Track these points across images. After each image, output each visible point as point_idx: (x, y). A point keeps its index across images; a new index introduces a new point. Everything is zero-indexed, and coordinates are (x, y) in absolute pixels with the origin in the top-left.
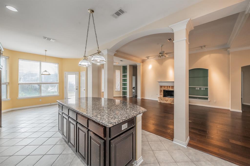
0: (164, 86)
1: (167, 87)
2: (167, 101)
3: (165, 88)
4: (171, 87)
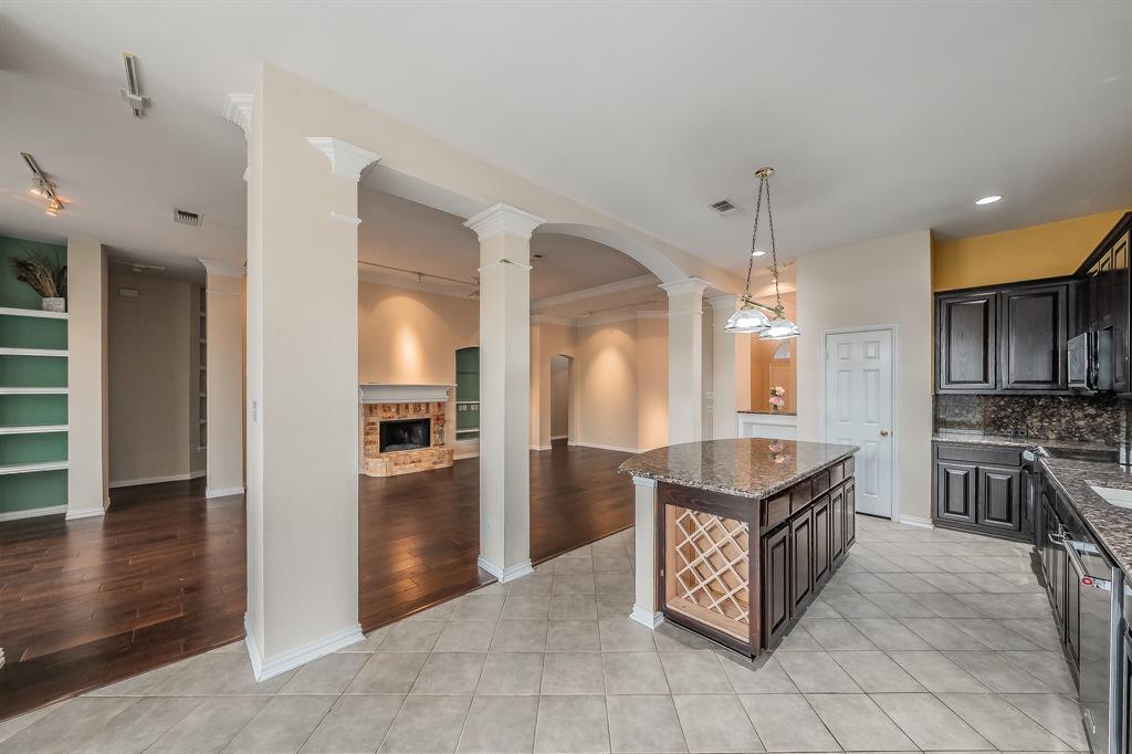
0: (384, 406)
1: (398, 410)
2: (419, 461)
3: (389, 414)
4: (411, 407)
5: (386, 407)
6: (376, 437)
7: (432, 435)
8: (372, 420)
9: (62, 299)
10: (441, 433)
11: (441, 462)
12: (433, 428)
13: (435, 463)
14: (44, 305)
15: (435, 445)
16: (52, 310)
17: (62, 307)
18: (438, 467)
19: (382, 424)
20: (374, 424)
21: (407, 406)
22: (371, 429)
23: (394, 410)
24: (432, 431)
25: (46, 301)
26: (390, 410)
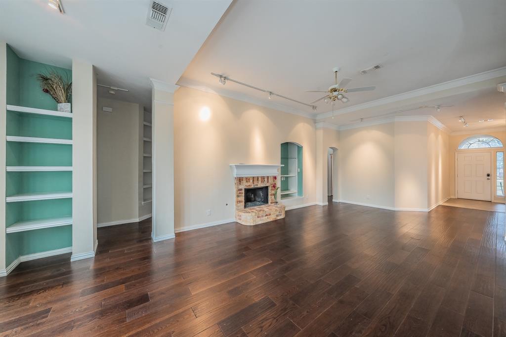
0: (246, 178)
1: (253, 181)
3: (249, 184)
4: (260, 179)
5: (248, 179)
6: (242, 198)
7: (269, 197)
8: (241, 187)
9: (69, 104)
10: (275, 195)
11: (281, 215)
12: (270, 192)
13: (277, 216)
14: (59, 108)
15: (271, 203)
16: (63, 110)
17: (69, 109)
18: (279, 218)
19: (245, 189)
20: (241, 190)
21: (258, 178)
22: (240, 193)
23: (251, 181)
24: (269, 194)
25: (60, 105)
26: (249, 181)
